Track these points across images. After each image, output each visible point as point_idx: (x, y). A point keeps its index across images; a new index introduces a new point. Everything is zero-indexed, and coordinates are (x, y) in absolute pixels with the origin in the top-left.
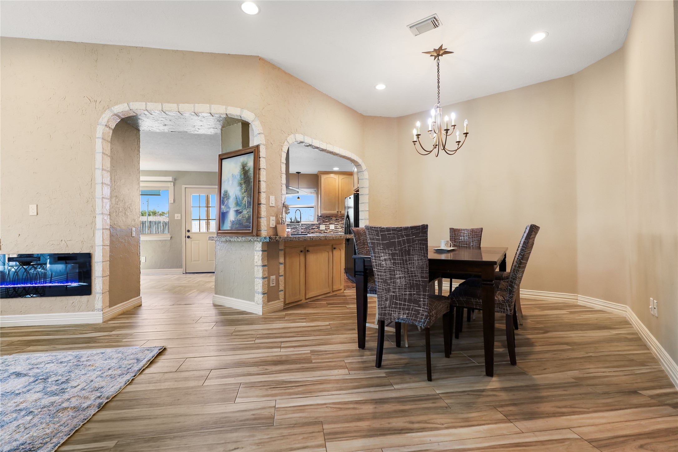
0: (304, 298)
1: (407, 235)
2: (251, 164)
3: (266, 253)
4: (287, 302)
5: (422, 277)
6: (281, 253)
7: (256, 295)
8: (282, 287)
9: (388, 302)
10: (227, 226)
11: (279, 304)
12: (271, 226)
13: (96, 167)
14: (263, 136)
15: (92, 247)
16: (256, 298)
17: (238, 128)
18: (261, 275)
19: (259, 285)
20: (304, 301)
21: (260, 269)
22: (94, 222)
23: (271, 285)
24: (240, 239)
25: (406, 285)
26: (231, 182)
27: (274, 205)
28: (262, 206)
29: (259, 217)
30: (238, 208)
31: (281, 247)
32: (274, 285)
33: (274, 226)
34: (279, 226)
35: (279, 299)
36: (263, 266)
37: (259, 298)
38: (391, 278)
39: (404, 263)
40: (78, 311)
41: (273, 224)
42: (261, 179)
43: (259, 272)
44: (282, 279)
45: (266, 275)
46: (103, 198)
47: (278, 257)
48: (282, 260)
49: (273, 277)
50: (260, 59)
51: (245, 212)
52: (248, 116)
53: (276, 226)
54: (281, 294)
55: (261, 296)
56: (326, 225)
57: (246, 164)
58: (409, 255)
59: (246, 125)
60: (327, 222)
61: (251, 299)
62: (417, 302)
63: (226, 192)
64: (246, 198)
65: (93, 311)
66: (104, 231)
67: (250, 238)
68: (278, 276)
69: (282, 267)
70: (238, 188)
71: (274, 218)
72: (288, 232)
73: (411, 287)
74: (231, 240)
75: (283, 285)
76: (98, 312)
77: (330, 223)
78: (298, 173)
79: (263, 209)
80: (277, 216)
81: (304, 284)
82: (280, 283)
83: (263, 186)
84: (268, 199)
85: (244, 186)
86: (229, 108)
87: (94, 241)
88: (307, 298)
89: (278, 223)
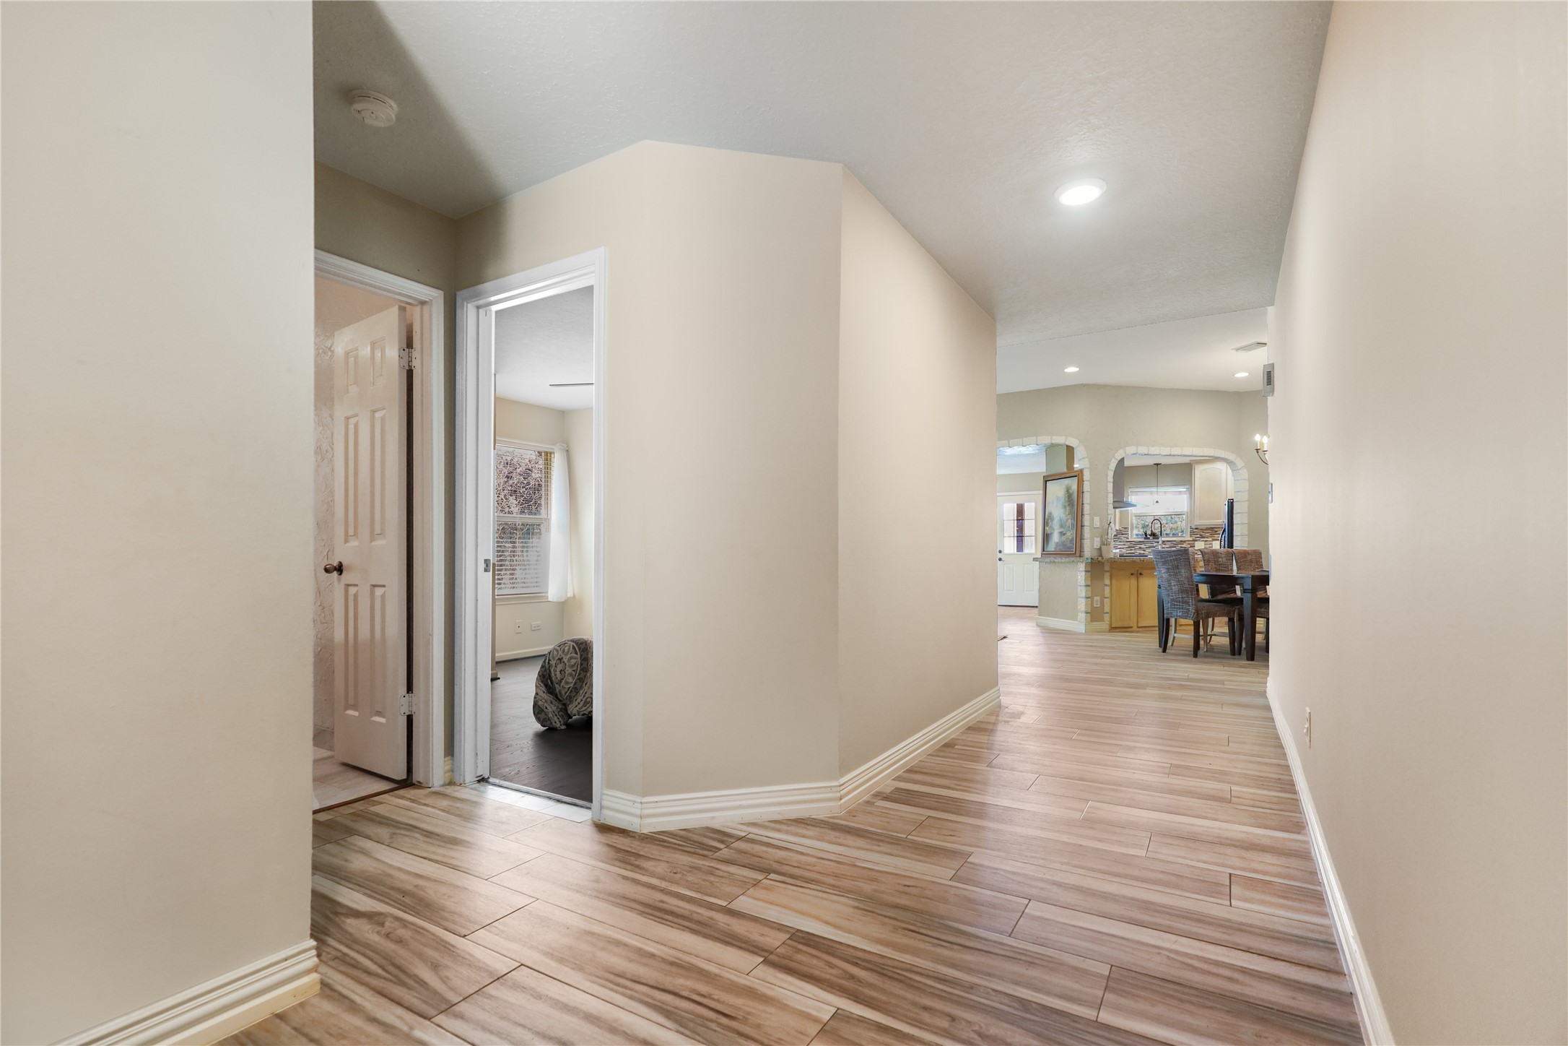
0: (1135, 625)
1: (1175, 556)
2: (1074, 487)
3: (1089, 574)
4: (1113, 626)
5: (1189, 585)
6: (1107, 575)
7: (1080, 614)
8: (1107, 609)
9: (1169, 604)
10: (1051, 547)
11: (1105, 625)
12: (1095, 547)
14: (1087, 459)
16: (1079, 617)
17: (1063, 449)
18: (1083, 594)
19: (1082, 605)
20: (1134, 629)
21: (1084, 588)
23: (1095, 606)
24: (1064, 560)
25: (1178, 591)
26: (1055, 505)
27: (1098, 526)
28: (1085, 528)
29: (1082, 539)
30: (1062, 530)
31: (1107, 568)
32: (1099, 606)
33: (1098, 547)
34: (1103, 547)
35: (1104, 621)
36: (1087, 586)
37: (1082, 616)
38: (1169, 586)
39: (1176, 574)
41: (1097, 544)
42: (1085, 502)
43: (1082, 592)
44: (1107, 601)
45: (1090, 596)
47: (1102, 578)
48: (1107, 581)
49: (1097, 598)
50: (1085, 385)
51: (1069, 534)
52: (1072, 442)
53: (1101, 547)
54: (1107, 617)
55: (1084, 615)
56: (1206, 542)
57: (1071, 487)
58: (1178, 569)
59: (1070, 450)
60: (1208, 537)
61: (1074, 618)
62: (1187, 603)
63: (1050, 514)
64: (1069, 521)
67: (1072, 559)
68: (1103, 597)
69: (1107, 590)
70: (1063, 510)
71: (1099, 539)
72: (1115, 553)
73: (1182, 591)
74: (1055, 560)
75: (1109, 608)
78: (1157, 464)
79: (1087, 531)
80: (1102, 537)
81: (1136, 610)
82: (1105, 604)
83: (1087, 508)
84: (1092, 520)
85: (1068, 508)
86: (1054, 437)
88: (1140, 625)
89: (1103, 544)
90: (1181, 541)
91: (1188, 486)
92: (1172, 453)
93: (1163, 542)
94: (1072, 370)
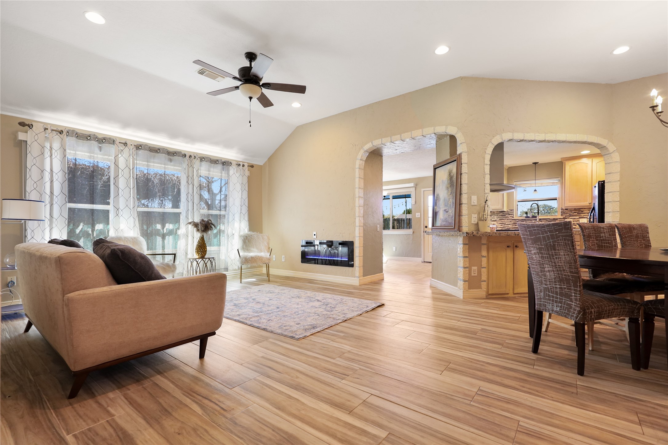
0: (511, 292)
1: (550, 232)
2: (454, 171)
3: (467, 246)
4: (490, 292)
5: (571, 272)
6: (484, 248)
7: (459, 281)
8: (484, 277)
9: (542, 294)
10: (438, 223)
11: (482, 292)
12: (473, 222)
13: (356, 187)
14: (465, 144)
15: (354, 237)
16: (458, 284)
17: (447, 140)
18: (462, 265)
19: (461, 273)
20: (511, 295)
21: (462, 259)
22: (355, 222)
23: (473, 275)
24: (446, 234)
25: (555, 278)
26: (441, 187)
27: (476, 204)
28: (463, 205)
29: (460, 215)
30: (445, 208)
31: (484, 241)
32: (476, 275)
33: (476, 223)
34: (480, 223)
35: (481, 289)
36: (464, 257)
37: (461, 283)
38: (541, 271)
39: (551, 257)
40: (348, 276)
41: (474, 220)
42: (463, 182)
43: (461, 262)
44: (484, 271)
45: (467, 265)
46: (359, 206)
47: (480, 250)
48: (484, 253)
49: (475, 268)
51: (450, 212)
52: (452, 130)
53: (478, 223)
54: (484, 285)
55: (462, 283)
56: (574, 220)
57: (452, 171)
58: (555, 249)
59: (453, 138)
60: (576, 215)
61: (455, 284)
62: (568, 296)
63: (438, 195)
64: (451, 200)
65: (354, 277)
66: (360, 227)
67: (452, 233)
68: (480, 267)
69: (484, 261)
70: (446, 191)
71: (476, 215)
72: (492, 228)
73: (561, 281)
74: (441, 234)
75: (486, 277)
76: (357, 279)
77: (580, 216)
78: (535, 163)
79: (465, 209)
80: (479, 214)
81: (512, 278)
82: (482, 274)
83: (465, 188)
84: (470, 199)
85: (450, 189)
86: (437, 128)
87: (355, 234)
88: (515, 292)
89: (480, 220)
90: (554, 219)
91: (559, 179)
92: (547, 139)
93: (540, 219)
94: (442, 50)
